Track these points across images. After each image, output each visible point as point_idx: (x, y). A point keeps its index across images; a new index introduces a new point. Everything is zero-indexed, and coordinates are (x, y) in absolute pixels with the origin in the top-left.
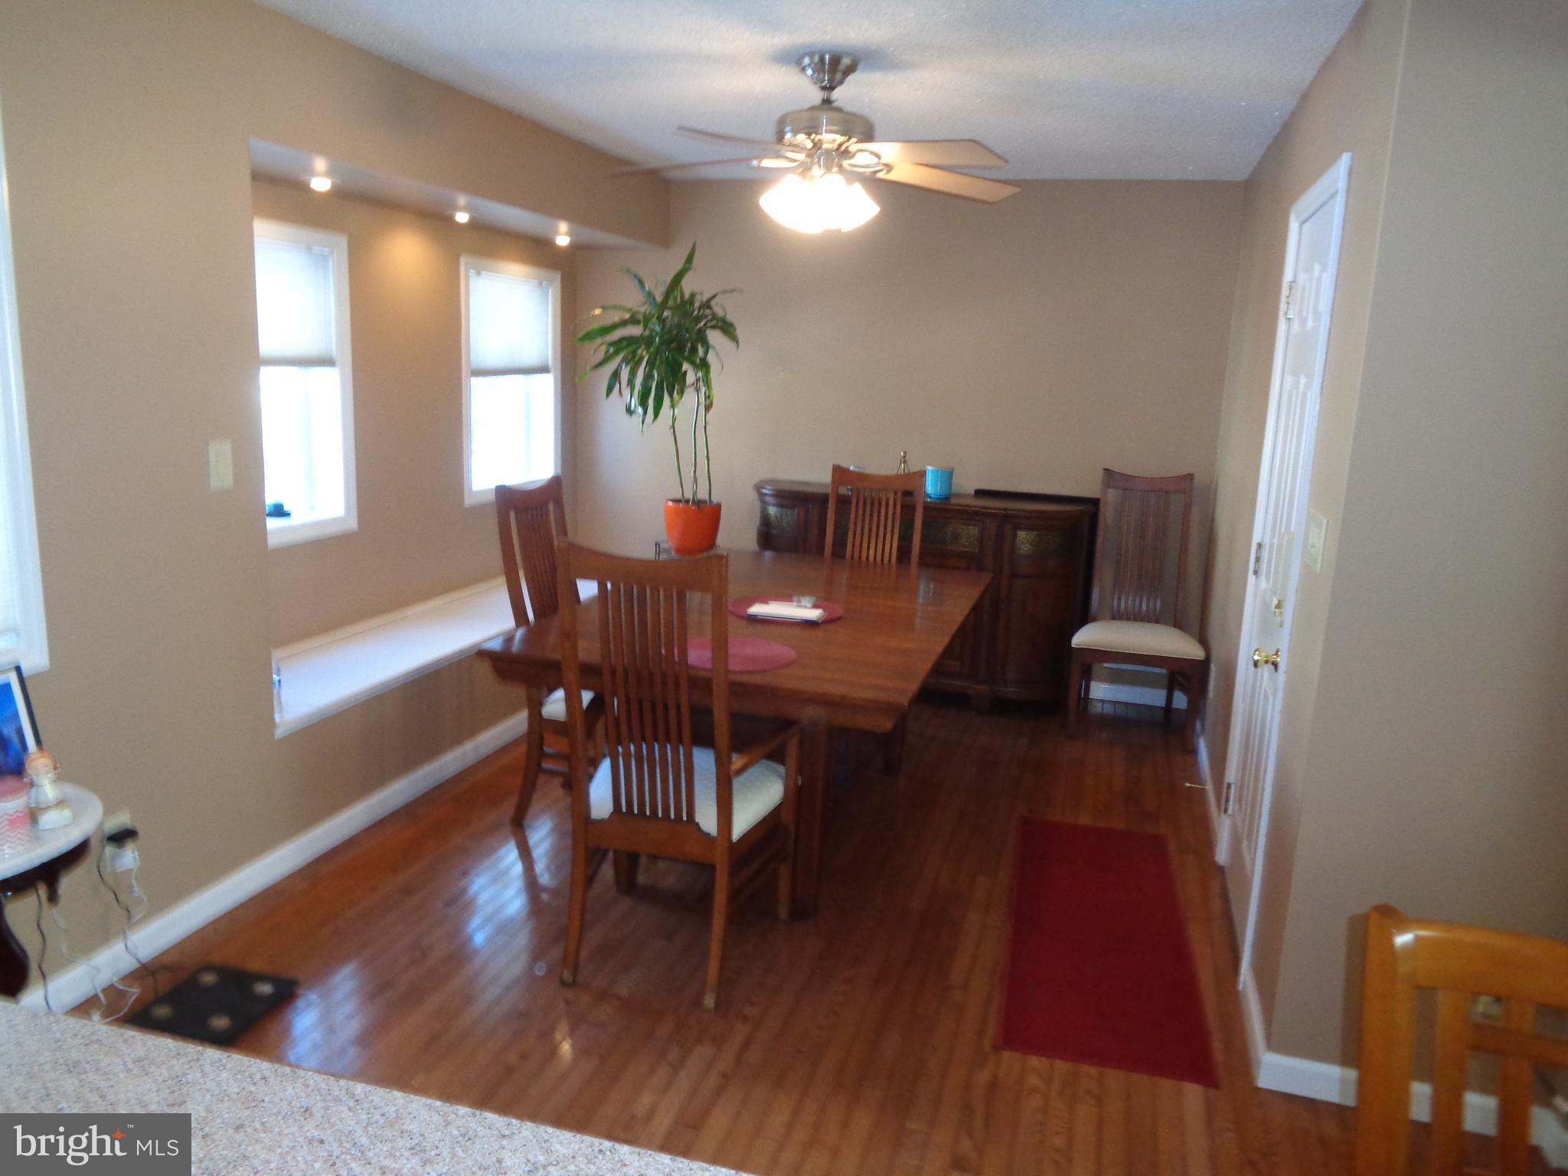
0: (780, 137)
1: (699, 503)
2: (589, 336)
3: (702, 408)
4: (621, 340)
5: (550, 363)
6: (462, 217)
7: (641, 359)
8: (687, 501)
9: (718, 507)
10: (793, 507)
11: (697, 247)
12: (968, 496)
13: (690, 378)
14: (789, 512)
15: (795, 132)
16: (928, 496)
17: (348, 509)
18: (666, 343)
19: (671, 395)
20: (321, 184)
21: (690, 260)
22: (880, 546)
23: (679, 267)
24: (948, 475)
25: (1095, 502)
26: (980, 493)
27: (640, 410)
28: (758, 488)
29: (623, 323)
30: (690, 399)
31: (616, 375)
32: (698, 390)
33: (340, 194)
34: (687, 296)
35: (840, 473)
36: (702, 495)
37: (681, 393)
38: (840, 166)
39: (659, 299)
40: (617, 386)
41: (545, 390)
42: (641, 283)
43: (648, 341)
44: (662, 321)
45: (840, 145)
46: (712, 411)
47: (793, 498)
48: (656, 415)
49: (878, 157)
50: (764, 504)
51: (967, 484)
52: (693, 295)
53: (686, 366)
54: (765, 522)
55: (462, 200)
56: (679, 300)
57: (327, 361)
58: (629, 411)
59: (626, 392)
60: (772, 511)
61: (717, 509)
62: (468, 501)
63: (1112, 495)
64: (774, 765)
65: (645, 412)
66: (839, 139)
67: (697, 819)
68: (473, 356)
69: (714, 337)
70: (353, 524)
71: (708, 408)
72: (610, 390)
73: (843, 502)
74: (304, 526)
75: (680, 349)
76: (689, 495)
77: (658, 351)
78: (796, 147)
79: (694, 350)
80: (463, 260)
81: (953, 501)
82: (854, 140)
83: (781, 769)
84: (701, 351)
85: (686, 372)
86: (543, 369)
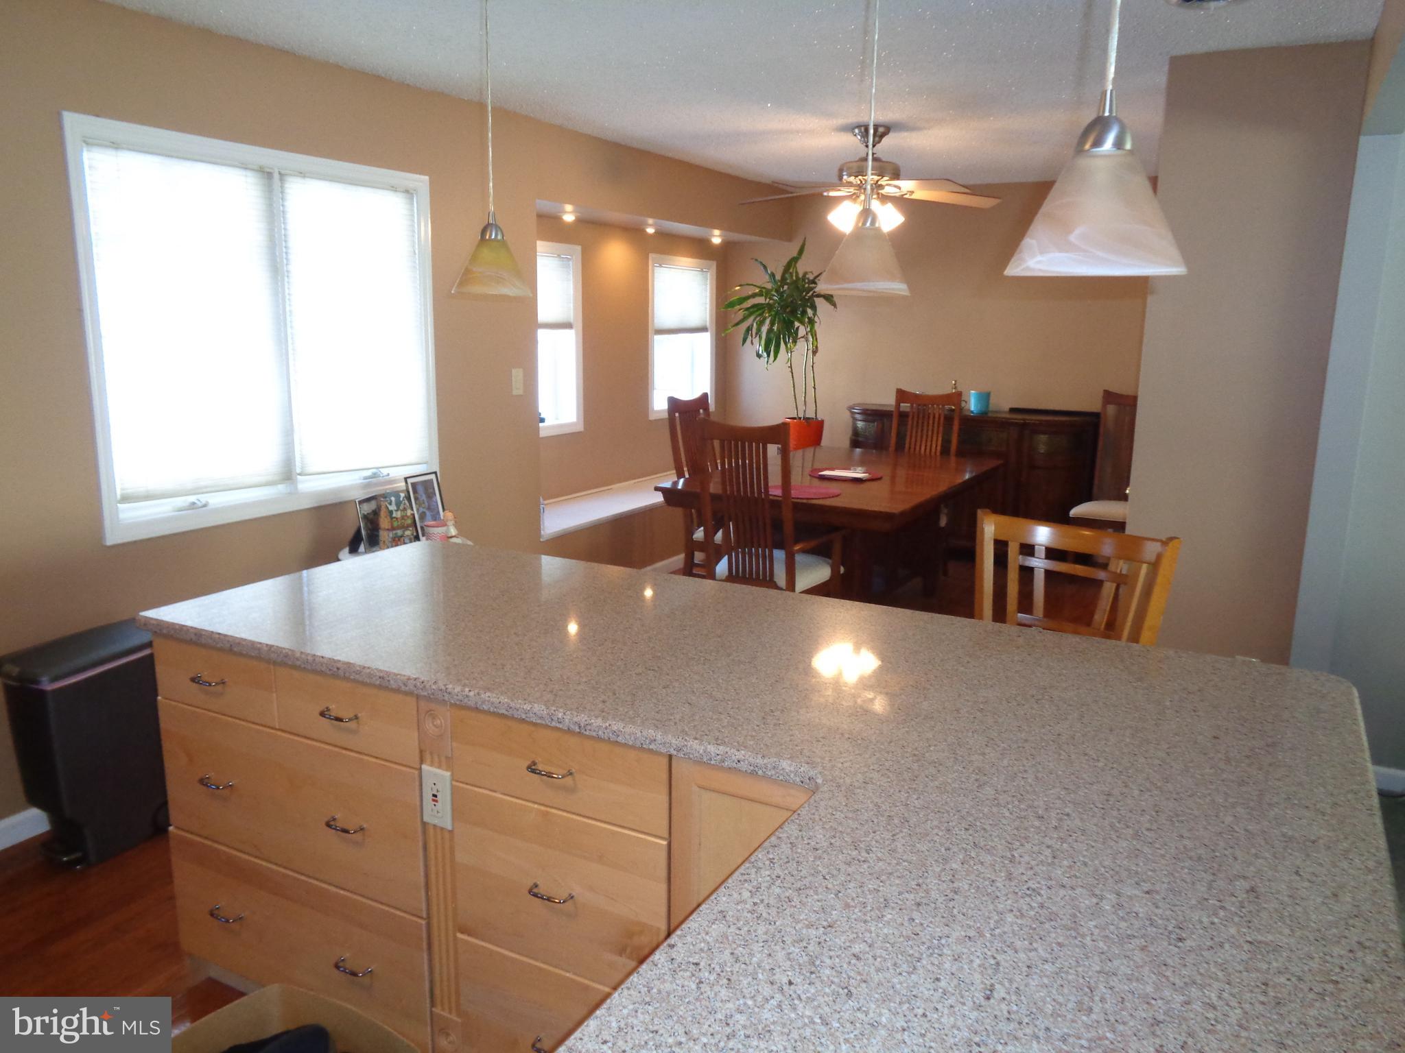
0: (841, 178)
1: (807, 419)
2: (732, 305)
3: (810, 352)
4: (754, 306)
5: (708, 324)
6: (650, 231)
7: (765, 319)
8: (800, 418)
9: (822, 422)
10: (873, 421)
11: (806, 243)
12: (1005, 412)
13: (802, 332)
14: (872, 424)
15: (850, 176)
16: (972, 412)
17: (578, 418)
18: (784, 307)
19: (786, 344)
20: (569, 218)
21: (801, 252)
22: (929, 444)
23: (795, 254)
24: (985, 397)
25: (1096, 416)
26: (1013, 410)
27: (765, 354)
28: (850, 408)
29: (754, 295)
30: (802, 347)
31: (749, 329)
32: (807, 341)
33: (580, 221)
34: (801, 276)
35: (902, 395)
36: (810, 414)
37: (795, 342)
38: (878, 194)
39: (778, 277)
40: (750, 337)
41: (705, 342)
42: (765, 267)
43: (770, 307)
44: (781, 294)
45: (878, 181)
46: (817, 354)
47: (874, 415)
48: (775, 357)
49: (899, 188)
50: (855, 420)
51: (1003, 403)
52: (806, 273)
53: (797, 324)
54: (856, 432)
55: (650, 221)
56: (794, 278)
57: (567, 325)
58: (759, 356)
59: (756, 341)
60: (860, 424)
61: (820, 424)
62: (652, 417)
63: (1111, 410)
64: (827, 559)
65: (769, 356)
66: (876, 178)
67: (775, 580)
68: (655, 321)
69: (819, 302)
70: (580, 428)
71: (815, 352)
72: (744, 341)
73: (903, 416)
74: (553, 427)
75: (793, 312)
76: (801, 415)
77: (777, 313)
78: (850, 184)
79: (804, 312)
80: (651, 256)
81: (990, 415)
82: (885, 178)
83: (830, 561)
84: (810, 312)
85: (798, 328)
86: (703, 329)
